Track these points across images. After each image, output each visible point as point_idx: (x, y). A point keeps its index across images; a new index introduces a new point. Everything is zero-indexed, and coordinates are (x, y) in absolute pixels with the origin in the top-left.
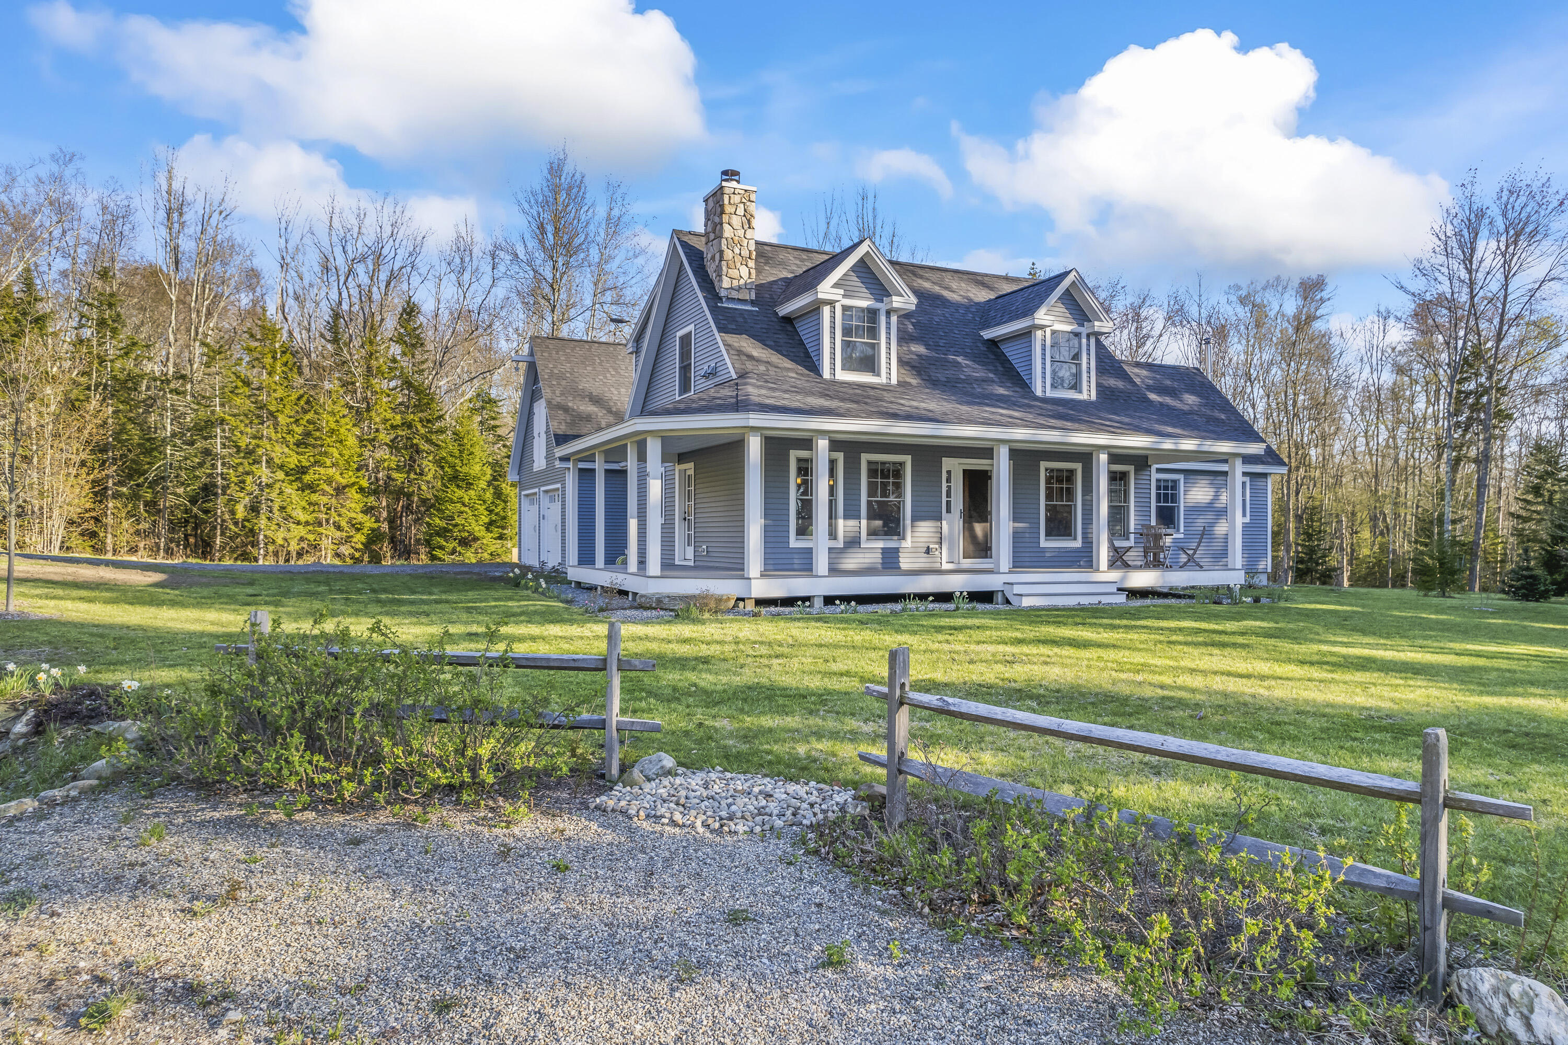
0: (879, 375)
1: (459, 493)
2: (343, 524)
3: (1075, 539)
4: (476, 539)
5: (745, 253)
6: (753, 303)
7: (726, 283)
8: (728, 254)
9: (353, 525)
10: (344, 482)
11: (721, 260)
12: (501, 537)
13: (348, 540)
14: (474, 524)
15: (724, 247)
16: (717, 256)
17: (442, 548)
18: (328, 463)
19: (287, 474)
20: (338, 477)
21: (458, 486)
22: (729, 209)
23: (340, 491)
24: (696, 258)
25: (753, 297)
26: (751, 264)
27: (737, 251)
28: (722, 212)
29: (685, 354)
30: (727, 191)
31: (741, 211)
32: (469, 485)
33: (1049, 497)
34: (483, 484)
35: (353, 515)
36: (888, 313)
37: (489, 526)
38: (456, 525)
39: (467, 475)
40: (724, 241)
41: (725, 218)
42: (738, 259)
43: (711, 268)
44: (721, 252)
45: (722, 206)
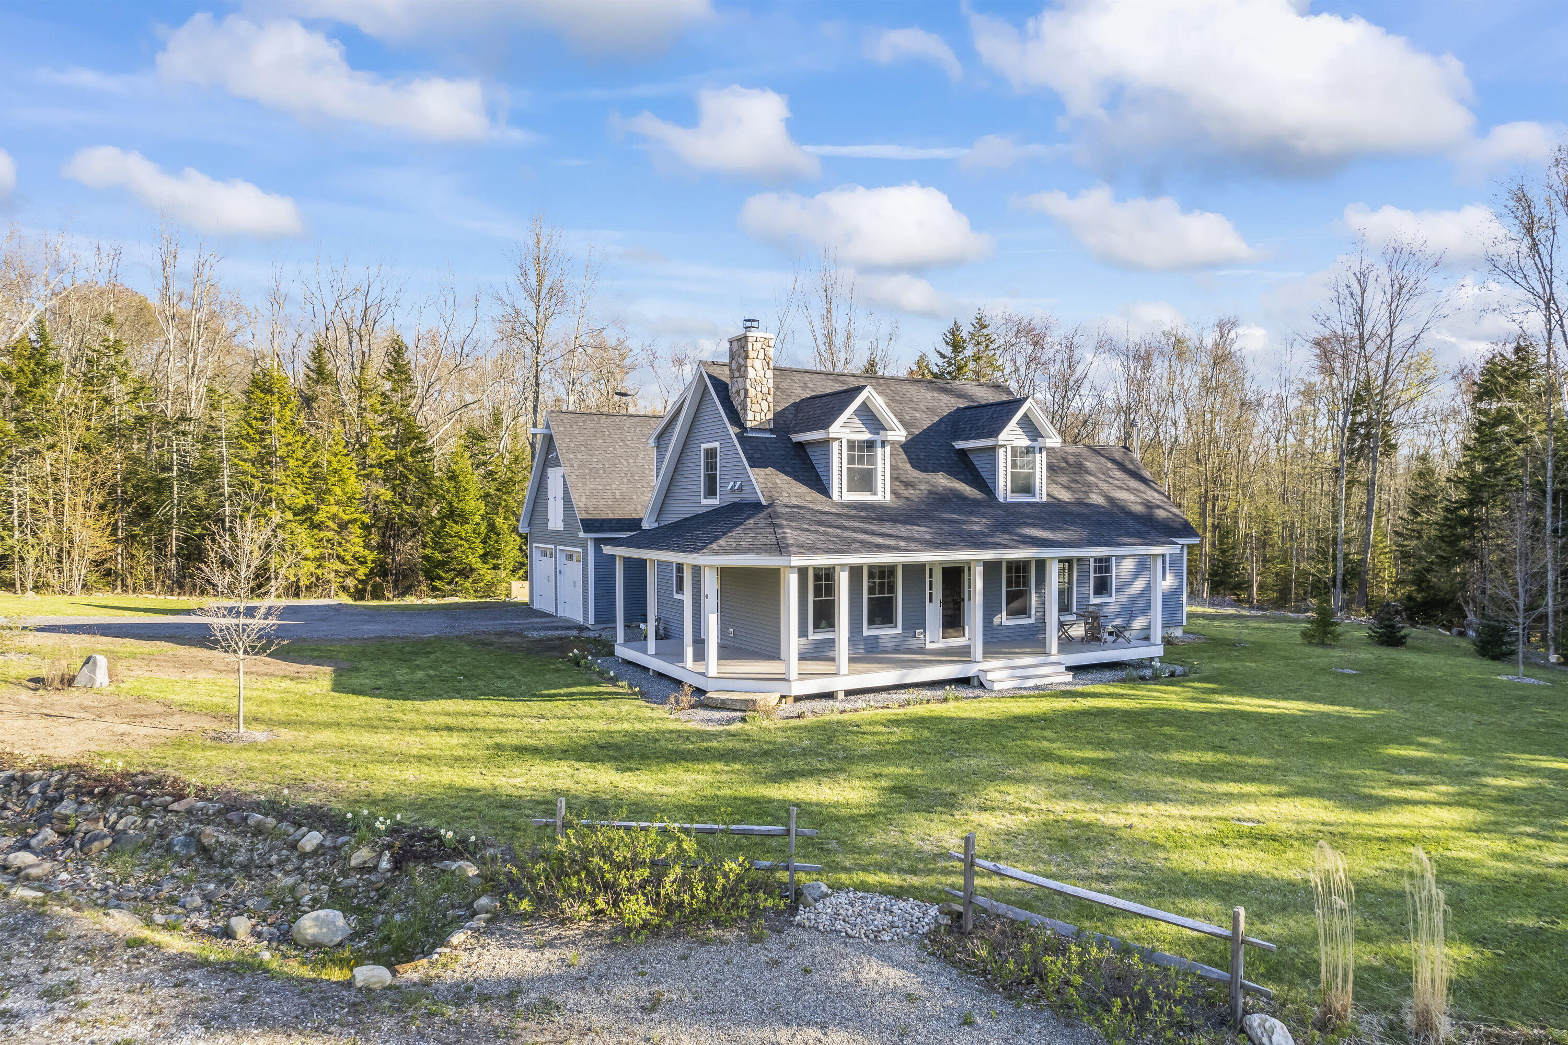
0: (875, 494)
1: (456, 528)
2: (348, 557)
3: (1030, 617)
4: (472, 570)
5: (765, 390)
6: (771, 431)
7: (750, 416)
8: (752, 392)
9: (357, 559)
10: (346, 518)
11: (746, 396)
12: (495, 567)
13: (351, 573)
14: (471, 557)
15: (748, 386)
16: (742, 393)
17: (440, 578)
18: (332, 501)
19: (295, 515)
20: (341, 514)
21: (456, 522)
22: (752, 354)
23: (343, 526)
24: (722, 388)
25: (772, 426)
26: (770, 399)
27: (759, 389)
28: (747, 357)
29: (711, 466)
30: (750, 339)
31: (761, 356)
32: (465, 521)
33: (1009, 584)
34: (477, 519)
35: (357, 549)
36: (883, 444)
37: (484, 557)
38: (453, 558)
39: (462, 510)
40: (748, 381)
41: (749, 362)
42: (760, 395)
43: (736, 402)
44: (746, 391)
45: (746, 352)
